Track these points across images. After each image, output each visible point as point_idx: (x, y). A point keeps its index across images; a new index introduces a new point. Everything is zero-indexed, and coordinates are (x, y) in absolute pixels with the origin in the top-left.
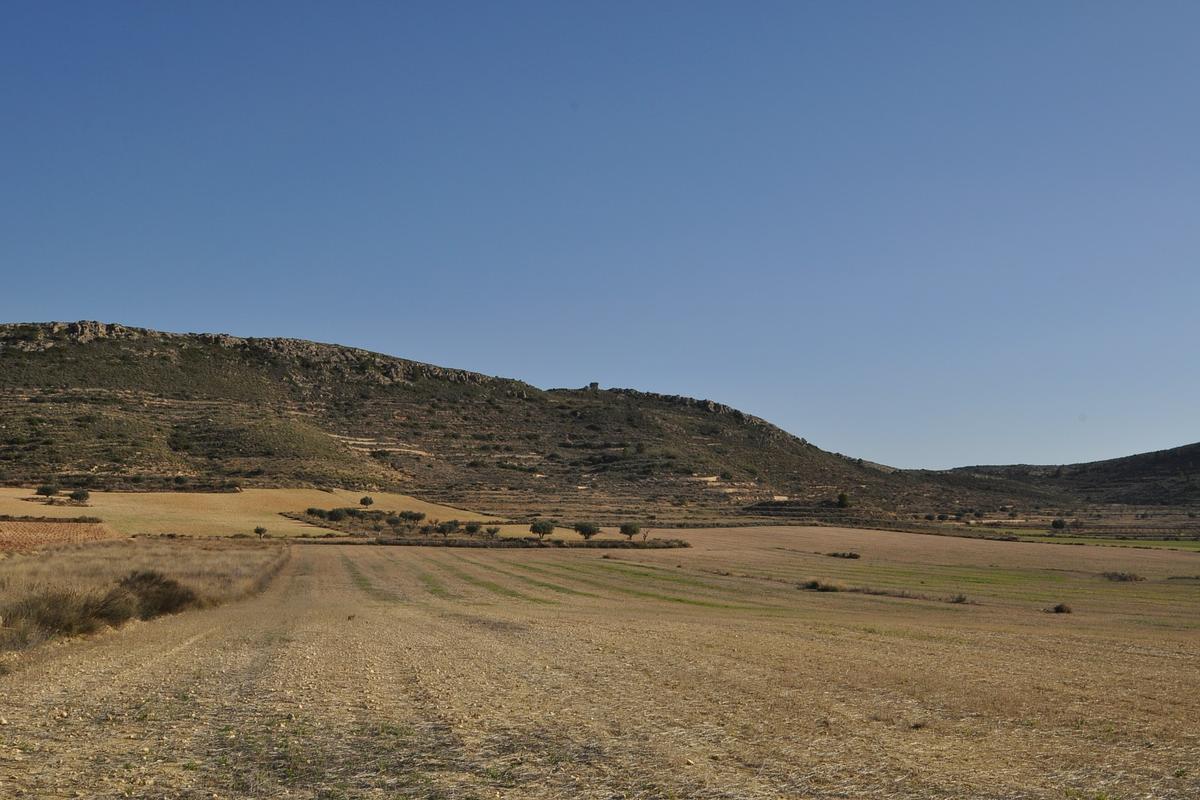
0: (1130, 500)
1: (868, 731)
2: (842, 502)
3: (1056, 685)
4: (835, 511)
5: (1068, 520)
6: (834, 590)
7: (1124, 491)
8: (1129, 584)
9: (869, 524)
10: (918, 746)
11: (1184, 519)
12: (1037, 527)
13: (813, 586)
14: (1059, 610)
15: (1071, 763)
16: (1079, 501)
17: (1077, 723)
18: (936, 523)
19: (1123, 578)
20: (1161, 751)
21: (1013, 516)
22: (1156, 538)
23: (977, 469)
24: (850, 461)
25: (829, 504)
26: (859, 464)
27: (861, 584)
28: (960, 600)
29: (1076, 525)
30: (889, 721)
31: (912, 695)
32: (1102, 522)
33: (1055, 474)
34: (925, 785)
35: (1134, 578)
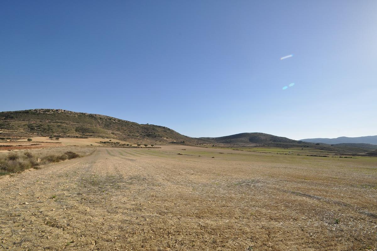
0: (223, 143)
1: (185, 175)
2: (184, 142)
3: (212, 168)
4: (183, 143)
5: (214, 145)
6: (182, 154)
7: (222, 141)
9: (187, 145)
10: (192, 177)
11: (230, 145)
12: (210, 146)
13: (179, 154)
14: (213, 158)
15: (213, 179)
16: (216, 143)
17: (214, 173)
18: (197, 145)
19: (222, 153)
20: (225, 177)
21: (207, 144)
22: (226, 148)
23: (203, 138)
24: (185, 136)
25: (182, 142)
26: (186, 137)
27: (186, 154)
28: (200, 156)
29: (216, 146)
30: (188, 173)
31: (192, 170)
32: (219, 145)
33: (213, 139)
34: (193, 182)
35: (223, 153)
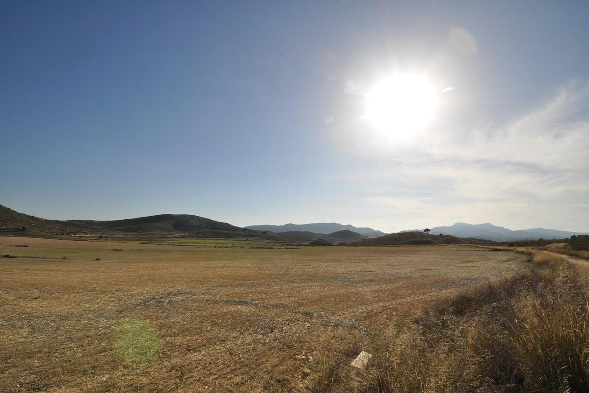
0: (122, 230)
1: (15, 302)
2: (24, 229)
3: (89, 281)
4: (21, 231)
5: (103, 235)
6: (16, 257)
7: (121, 228)
8: (119, 252)
9: (34, 236)
10: (35, 304)
11: (137, 236)
12: (94, 237)
13: (7, 256)
14: (97, 260)
15: (88, 302)
16: (107, 231)
17: (93, 291)
18: (59, 236)
19: (118, 250)
20: (117, 294)
21: (86, 234)
22: (129, 240)
23: (76, 221)
24: (29, 216)
25: (18, 229)
26: (32, 217)
27: (27, 255)
28: (64, 258)
29: (106, 237)
30: (24, 298)
31: (36, 288)
32: (114, 236)
33: (101, 223)
34: (34, 316)
35: (121, 250)
